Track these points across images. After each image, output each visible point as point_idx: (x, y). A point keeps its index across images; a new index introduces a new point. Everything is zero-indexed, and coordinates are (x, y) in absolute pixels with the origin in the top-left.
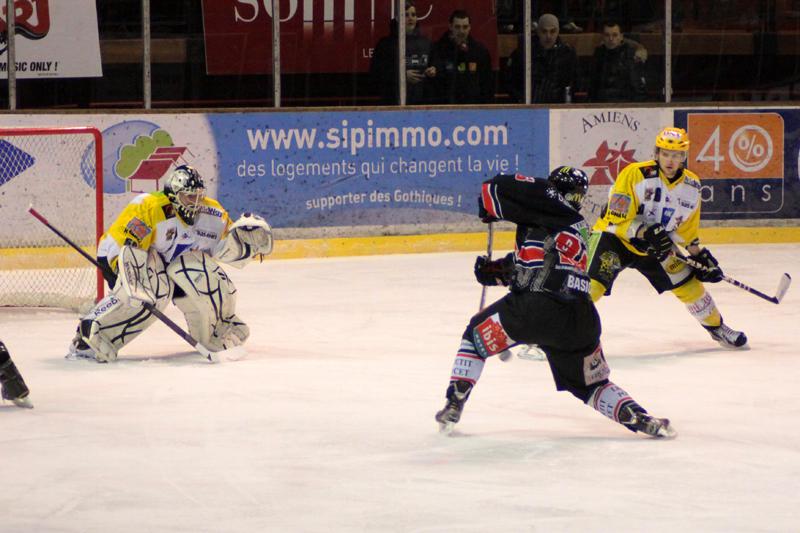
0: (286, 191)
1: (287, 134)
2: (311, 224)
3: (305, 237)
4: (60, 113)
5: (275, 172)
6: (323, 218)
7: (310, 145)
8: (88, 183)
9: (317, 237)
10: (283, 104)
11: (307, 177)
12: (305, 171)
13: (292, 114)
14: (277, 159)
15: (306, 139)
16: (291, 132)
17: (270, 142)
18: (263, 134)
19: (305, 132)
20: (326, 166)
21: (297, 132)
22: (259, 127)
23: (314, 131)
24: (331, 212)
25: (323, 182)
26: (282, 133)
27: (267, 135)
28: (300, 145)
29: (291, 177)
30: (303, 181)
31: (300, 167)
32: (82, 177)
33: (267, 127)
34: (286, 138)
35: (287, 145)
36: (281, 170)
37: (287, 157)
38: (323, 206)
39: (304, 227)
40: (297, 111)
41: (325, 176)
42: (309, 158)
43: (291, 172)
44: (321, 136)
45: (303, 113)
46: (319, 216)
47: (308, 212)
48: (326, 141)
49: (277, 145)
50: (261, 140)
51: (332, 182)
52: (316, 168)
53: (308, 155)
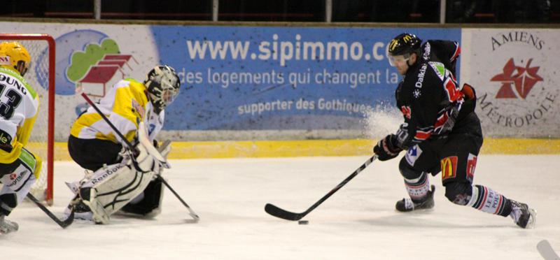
0: (220, 97)
1: (222, 44)
2: (242, 128)
3: (237, 139)
4: (18, 21)
5: (211, 80)
6: (254, 122)
7: (243, 56)
8: (42, 85)
9: (247, 139)
10: (220, 18)
11: (240, 85)
12: (238, 80)
13: (229, 27)
14: (213, 68)
15: (239, 50)
16: (226, 44)
17: (208, 53)
18: (201, 45)
19: (239, 44)
20: (257, 76)
21: (232, 44)
22: (198, 38)
23: (247, 44)
24: (261, 117)
25: (254, 90)
26: (218, 45)
27: (205, 46)
28: (235, 56)
29: (225, 84)
30: (236, 88)
31: (234, 76)
32: (36, 79)
33: (205, 39)
34: (222, 49)
35: (223, 56)
36: (216, 78)
37: (222, 66)
38: (253, 111)
39: (236, 130)
40: (233, 25)
41: (255, 85)
42: (242, 67)
43: (225, 80)
44: (254, 49)
45: (239, 27)
46: (250, 120)
47: (239, 117)
48: (258, 53)
49: (214, 56)
50: (200, 51)
51: (262, 90)
52: (248, 77)
53: (241, 65)
